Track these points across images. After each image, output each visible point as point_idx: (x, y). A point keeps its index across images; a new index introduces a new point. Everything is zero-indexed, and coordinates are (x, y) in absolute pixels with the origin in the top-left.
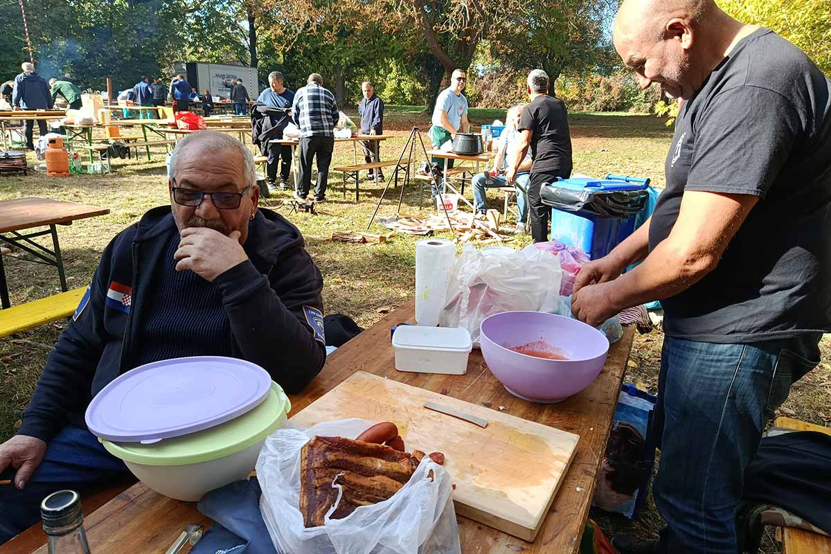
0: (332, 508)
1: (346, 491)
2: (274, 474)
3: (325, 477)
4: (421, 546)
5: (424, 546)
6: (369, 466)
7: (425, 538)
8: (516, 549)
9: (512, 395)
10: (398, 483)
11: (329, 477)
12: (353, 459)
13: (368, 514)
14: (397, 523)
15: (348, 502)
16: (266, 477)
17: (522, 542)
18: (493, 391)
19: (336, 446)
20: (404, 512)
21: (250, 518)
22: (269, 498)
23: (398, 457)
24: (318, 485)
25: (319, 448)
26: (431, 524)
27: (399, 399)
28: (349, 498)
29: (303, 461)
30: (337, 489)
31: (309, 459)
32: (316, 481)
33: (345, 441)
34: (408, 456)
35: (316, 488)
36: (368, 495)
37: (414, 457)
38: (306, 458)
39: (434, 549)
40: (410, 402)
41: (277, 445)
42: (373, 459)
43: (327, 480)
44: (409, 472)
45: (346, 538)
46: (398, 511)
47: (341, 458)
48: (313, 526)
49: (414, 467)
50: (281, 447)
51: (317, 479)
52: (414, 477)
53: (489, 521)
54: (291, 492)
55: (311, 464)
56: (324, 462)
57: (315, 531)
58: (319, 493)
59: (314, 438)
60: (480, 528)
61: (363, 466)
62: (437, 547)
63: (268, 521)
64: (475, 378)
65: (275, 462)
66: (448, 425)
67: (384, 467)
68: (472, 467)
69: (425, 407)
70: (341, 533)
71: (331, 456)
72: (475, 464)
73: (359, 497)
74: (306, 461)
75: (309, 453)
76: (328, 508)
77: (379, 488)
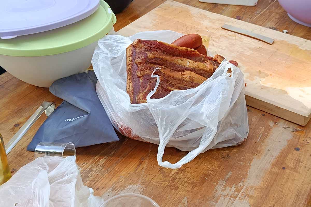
0: (152, 92)
1: (162, 81)
2: (105, 66)
3: (146, 70)
4: (220, 121)
5: (221, 122)
6: (180, 63)
7: (223, 116)
8: (291, 130)
9: (294, 22)
10: (203, 77)
11: (149, 70)
12: (168, 58)
13: (180, 97)
14: (203, 104)
15: (164, 89)
16: (100, 68)
17: (297, 126)
18: (278, 19)
19: (154, 48)
20: (207, 98)
21: (90, 98)
22: (103, 84)
23: (203, 59)
24: (140, 75)
25: (141, 48)
26: (228, 107)
27: (202, 22)
28: (164, 85)
29: (128, 58)
30: (155, 79)
31: (133, 56)
32: (139, 72)
33: (161, 44)
34: (211, 59)
35: (139, 77)
36: (179, 85)
37: (216, 60)
38: (131, 56)
39: (229, 125)
40: (210, 24)
41: (107, 46)
42: (183, 59)
43: (148, 72)
44: (211, 70)
45: (163, 112)
46: (203, 96)
47: (158, 56)
48: (137, 103)
49: (216, 67)
50: (110, 47)
51: (140, 71)
52: (215, 74)
53: (271, 110)
54: (120, 80)
55: (135, 60)
56: (145, 58)
57: (139, 107)
58: (141, 81)
59: (136, 41)
60: (263, 115)
61: (176, 64)
62: (231, 124)
63: (103, 100)
64: (264, 9)
65: (106, 58)
66: (241, 41)
67: (192, 66)
68: (260, 72)
69: (223, 28)
70: (160, 108)
71: (150, 55)
72: (262, 70)
73: (173, 86)
74: (131, 57)
75: (133, 52)
76: (149, 91)
77: (188, 80)
